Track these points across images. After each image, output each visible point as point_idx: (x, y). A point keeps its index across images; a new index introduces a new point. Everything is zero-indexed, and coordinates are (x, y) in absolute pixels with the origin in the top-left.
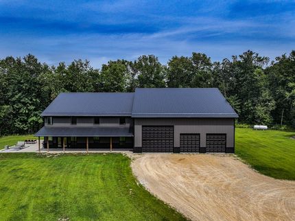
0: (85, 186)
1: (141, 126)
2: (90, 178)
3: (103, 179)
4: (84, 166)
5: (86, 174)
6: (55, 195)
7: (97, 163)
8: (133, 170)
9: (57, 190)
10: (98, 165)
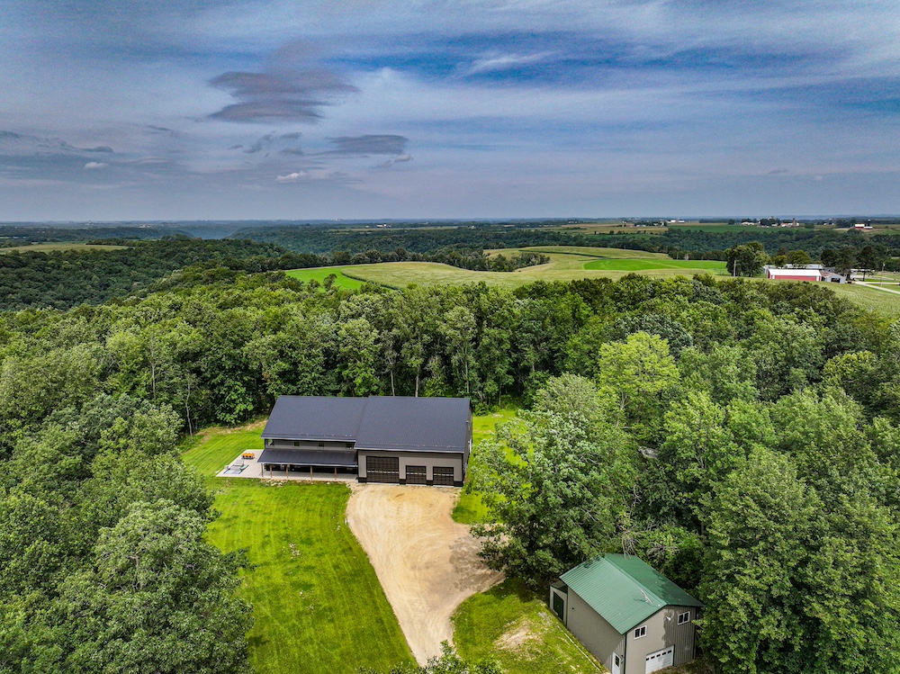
0: (305, 522)
1: (365, 457)
2: (311, 514)
3: (321, 516)
4: (307, 500)
5: (308, 510)
6: (286, 528)
7: (320, 496)
8: (348, 507)
9: (287, 525)
10: (320, 499)
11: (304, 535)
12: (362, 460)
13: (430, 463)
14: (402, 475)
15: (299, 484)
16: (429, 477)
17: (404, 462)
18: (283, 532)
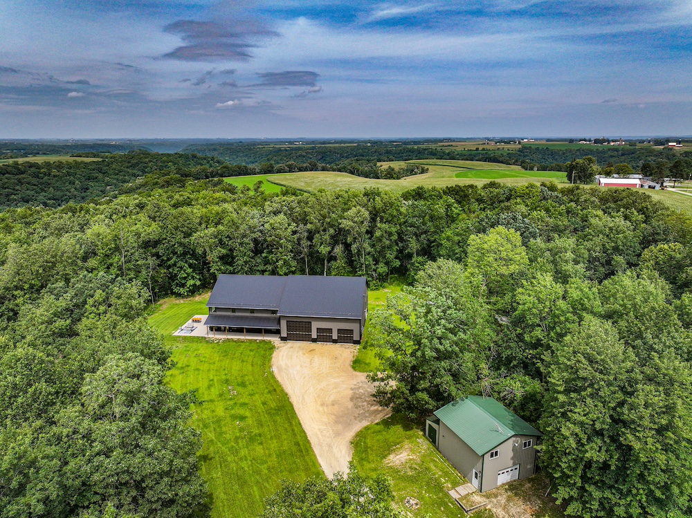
0: (241, 370)
1: (285, 321)
2: (245, 364)
3: (252, 365)
4: (241, 353)
5: (243, 361)
6: (226, 374)
7: (251, 350)
8: (273, 359)
9: (227, 372)
10: (252, 353)
11: (240, 380)
12: (284, 323)
13: (335, 327)
14: (314, 335)
15: (235, 342)
16: (335, 336)
17: (315, 326)
18: (224, 377)
